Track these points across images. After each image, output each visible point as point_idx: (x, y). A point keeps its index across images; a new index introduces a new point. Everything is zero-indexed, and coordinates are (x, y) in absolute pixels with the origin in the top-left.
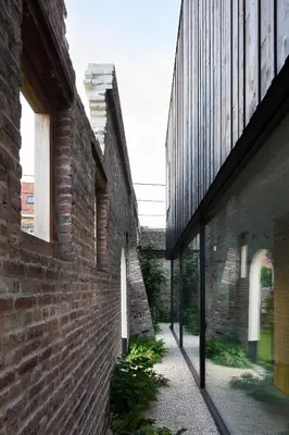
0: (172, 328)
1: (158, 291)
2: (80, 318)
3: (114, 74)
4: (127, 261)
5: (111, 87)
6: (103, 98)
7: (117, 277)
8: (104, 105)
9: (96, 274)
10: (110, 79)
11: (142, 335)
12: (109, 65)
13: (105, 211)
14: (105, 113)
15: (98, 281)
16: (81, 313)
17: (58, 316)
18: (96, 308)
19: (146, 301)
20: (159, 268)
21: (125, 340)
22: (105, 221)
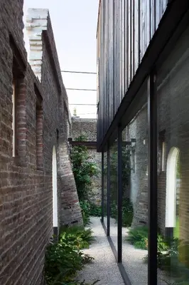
0: (102, 221)
1: (90, 184)
2: (30, 201)
3: (48, 18)
4: (57, 156)
5: (46, 29)
6: (40, 38)
7: (50, 173)
8: (41, 43)
9: (36, 172)
10: (45, 23)
11: (72, 225)
12: (44, 10)
13: (41, 123)
14: (41, 48)
15: (37, 178)
16: (29, 198)
17: (22, 198)
18: (37, 195)
19: (76, 193)
20: (90, 160)
21: (56, 228)
22: (41, 131)
